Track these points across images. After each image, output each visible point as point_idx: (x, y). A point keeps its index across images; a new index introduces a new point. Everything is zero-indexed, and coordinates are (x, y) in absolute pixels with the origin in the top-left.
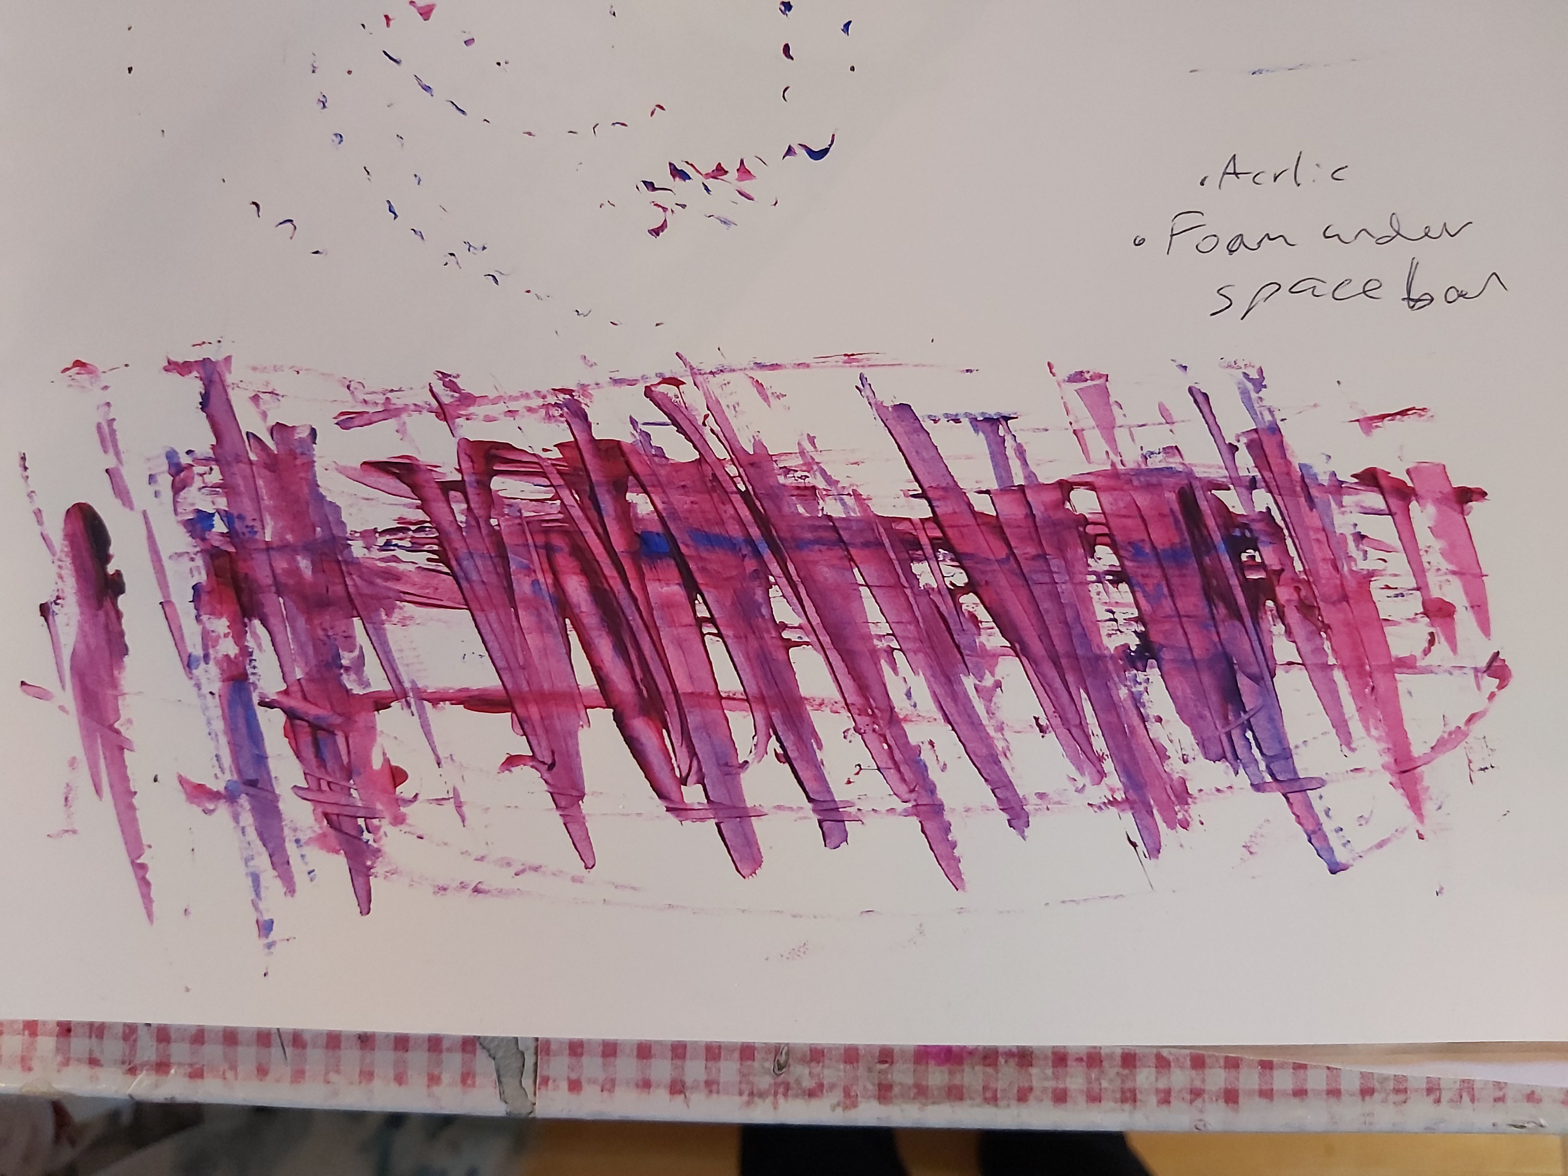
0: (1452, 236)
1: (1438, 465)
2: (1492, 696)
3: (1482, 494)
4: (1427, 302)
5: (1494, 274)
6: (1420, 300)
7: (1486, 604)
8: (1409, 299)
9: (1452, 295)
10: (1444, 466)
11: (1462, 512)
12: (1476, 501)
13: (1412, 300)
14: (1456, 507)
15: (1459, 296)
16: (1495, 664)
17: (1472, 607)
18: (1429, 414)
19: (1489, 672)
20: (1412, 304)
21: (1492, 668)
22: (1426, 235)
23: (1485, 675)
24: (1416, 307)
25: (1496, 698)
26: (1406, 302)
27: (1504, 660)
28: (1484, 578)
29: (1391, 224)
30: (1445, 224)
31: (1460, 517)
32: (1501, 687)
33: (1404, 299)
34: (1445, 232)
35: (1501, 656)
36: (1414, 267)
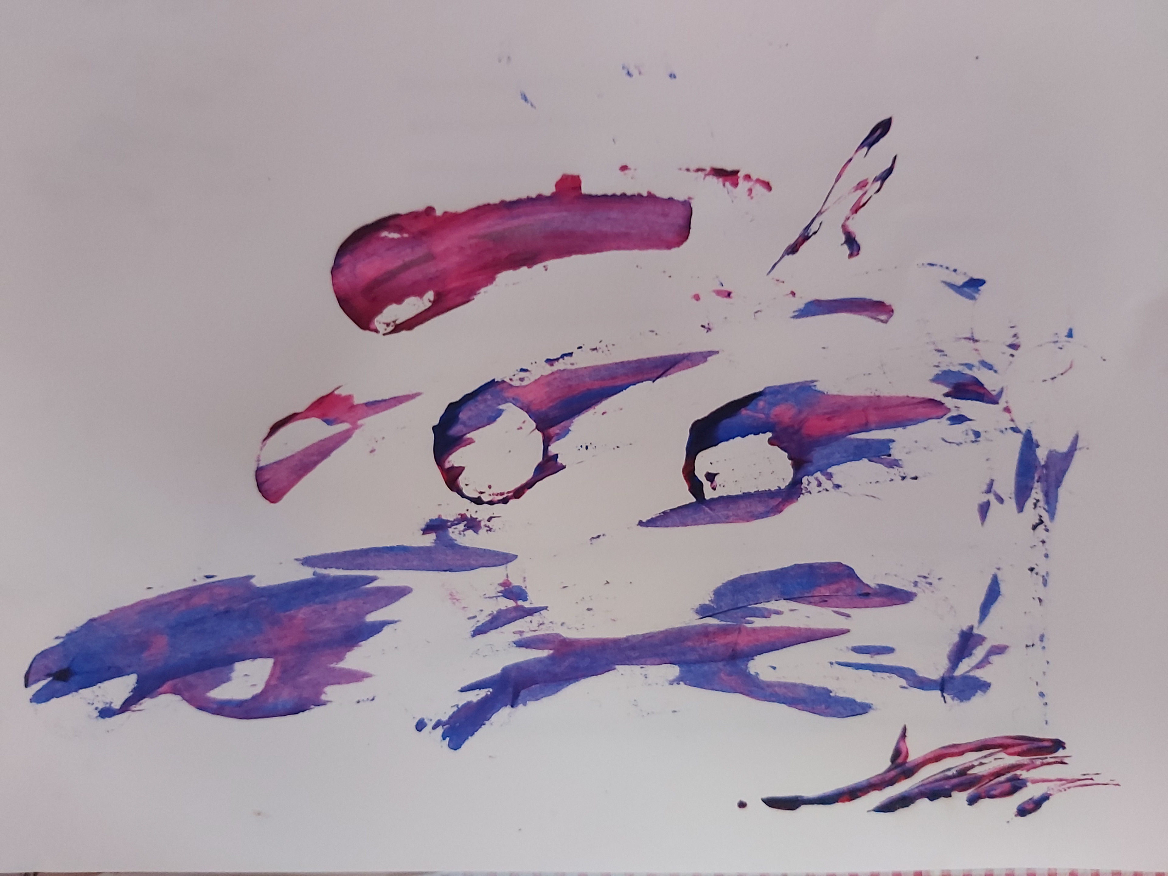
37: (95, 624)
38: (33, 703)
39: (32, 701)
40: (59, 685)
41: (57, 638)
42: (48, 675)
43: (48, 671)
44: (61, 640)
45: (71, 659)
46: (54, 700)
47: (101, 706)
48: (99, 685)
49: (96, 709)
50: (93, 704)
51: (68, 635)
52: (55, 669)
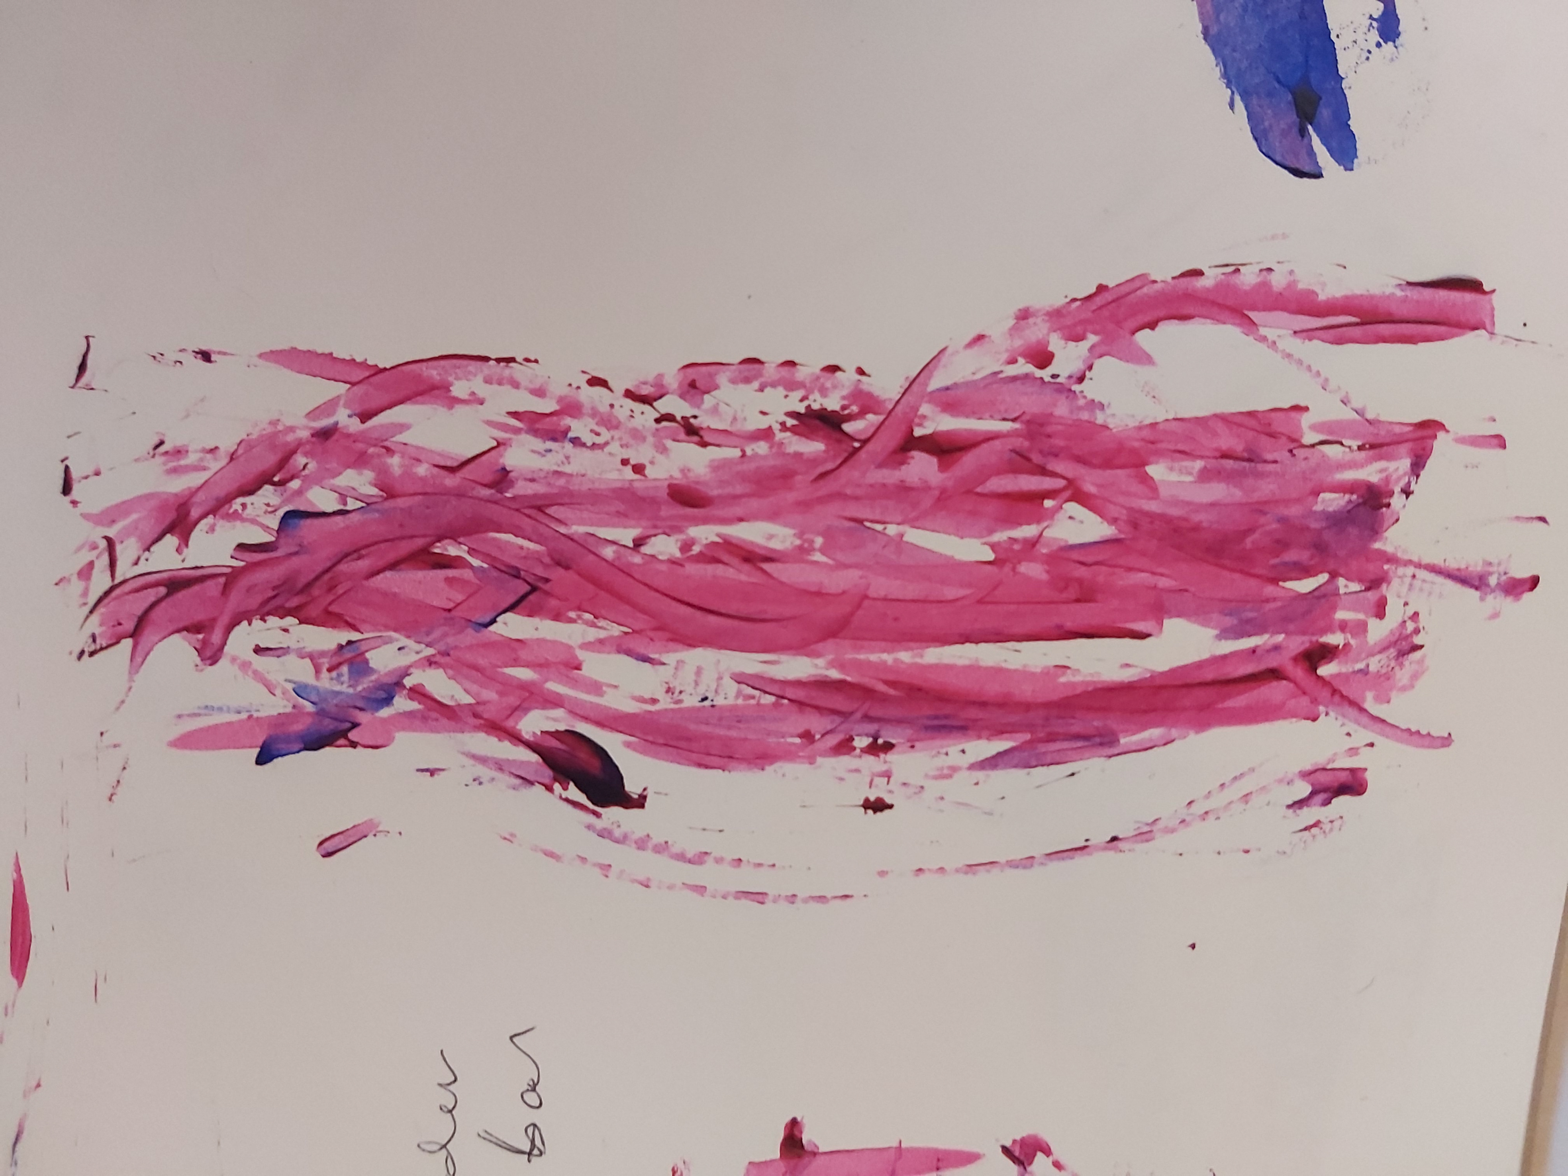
0: (455, 1080)
1: (748, 1171)
2: (1057, 1165)
3: (794, 1126)
4: (537, 1132)
5: (511, 1038)
6: (533, 1141)
7: (936, 1151)
8: (530, 1154)
9: (532, 1099)
10: (750, 1163)
11: (814, 1154)
12: (801, 1133)
13: (532, 1150)
14: (806, 1160)
15: (534, 1090)
16: (1017, 1154)
17: (938, 1169)
18: (681, 1166)
19: (1026, 1164)
20: (536, 1152)
21: (1022, 1158)
22: (450, 1111)
23: (1029, 1169)
24: (542, 1148)
25: (1063, 1161)
26: (533, 1159)
27: (1014, 1141)
28: (903, 1145)
29: (430, 1152)
30: (440, 1085)
31: (819, 1160)
32: (1047, 1152)
33: (529, 1161)
34: (451, 1088)
35: (1008, 1144)
36: (488, 1137)
37: (1214, 30)
38: (1355, 165)
39: (1349, 167)
40: (1325, 113)
41: (1232, 106)
42: (1303, 132)
43: (1295, 130)
44: (1237, 98)
45: (1277, 85)
46: (1354, 124)
47: (1375, 36)
48: (1333, 37)
49: (1379, 45)
50: (1369, 52)
51: (1228, 85)
52: (1293, 117)
